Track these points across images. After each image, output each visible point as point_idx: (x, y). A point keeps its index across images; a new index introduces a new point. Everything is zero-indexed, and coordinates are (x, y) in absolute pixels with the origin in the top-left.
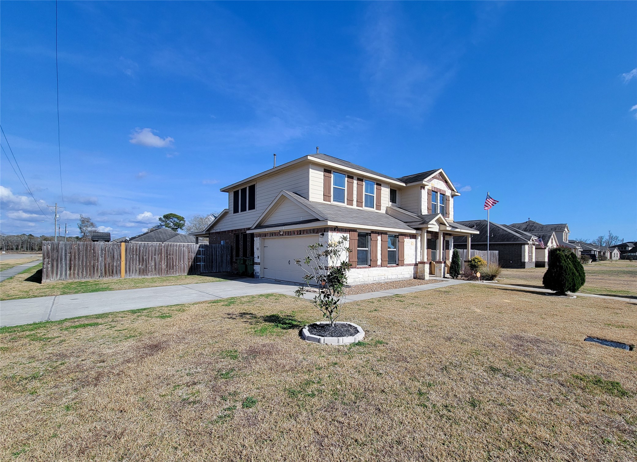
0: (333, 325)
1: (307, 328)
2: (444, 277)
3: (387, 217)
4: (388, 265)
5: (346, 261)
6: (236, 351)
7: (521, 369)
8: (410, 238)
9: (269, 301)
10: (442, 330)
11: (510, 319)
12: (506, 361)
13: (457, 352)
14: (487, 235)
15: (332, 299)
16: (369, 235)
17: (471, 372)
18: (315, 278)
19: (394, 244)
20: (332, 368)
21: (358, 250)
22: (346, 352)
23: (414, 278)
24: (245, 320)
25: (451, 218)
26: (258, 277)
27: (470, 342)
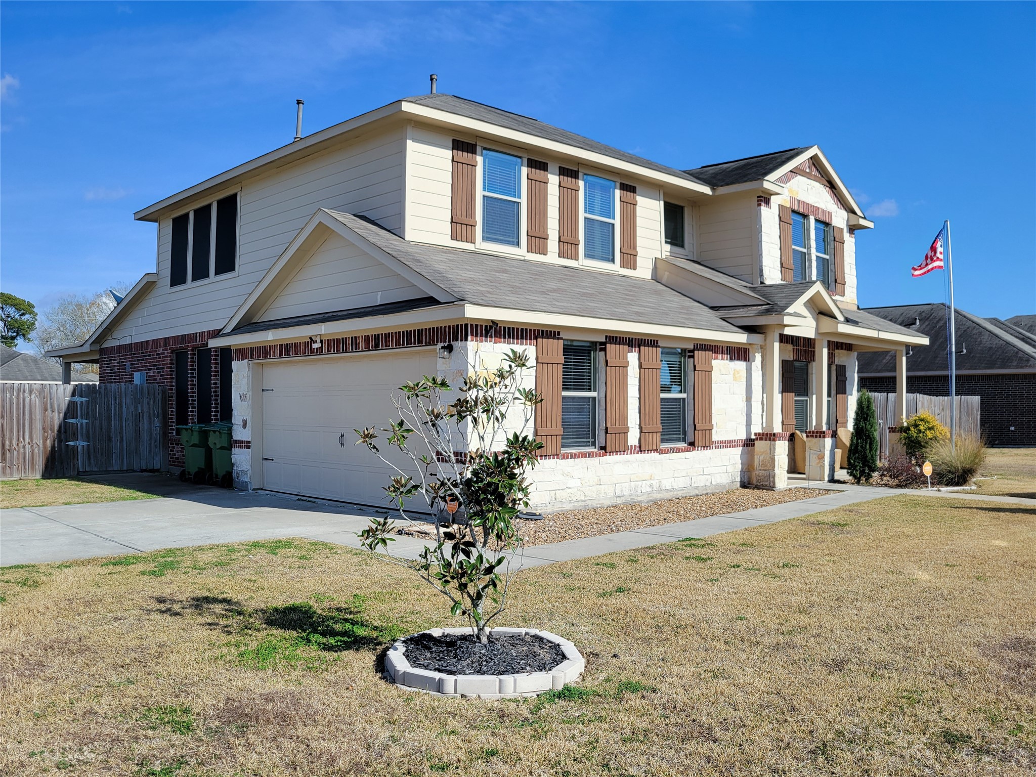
0: (484, 640)
1: (402, 648)
2: (832, 480)
3: (656, 292)
4: (663, 446)
5: (523, 435)
6: (186, 711)
7: (1020, 728)
8: (731, 359)
9: (279, 562)
10: (821, 640)
11: (1005, 593)
12: (985, 712)
13: (859, 699)
14: (951, 348)
15: (480, 557)
16: (601, 350)
17: (893, 754)
18: (424, 491)
19: (678, 378)
20: (480, 765)
21: (564, 398)
22: (527, 719)
23: (744, 485)
24: (208, 621)
25: (850, 297)
26: (244, 487)
27: (896, 670)
